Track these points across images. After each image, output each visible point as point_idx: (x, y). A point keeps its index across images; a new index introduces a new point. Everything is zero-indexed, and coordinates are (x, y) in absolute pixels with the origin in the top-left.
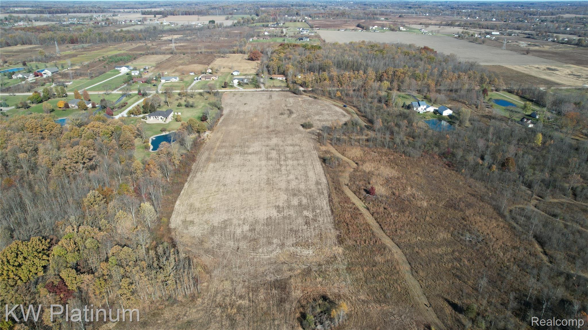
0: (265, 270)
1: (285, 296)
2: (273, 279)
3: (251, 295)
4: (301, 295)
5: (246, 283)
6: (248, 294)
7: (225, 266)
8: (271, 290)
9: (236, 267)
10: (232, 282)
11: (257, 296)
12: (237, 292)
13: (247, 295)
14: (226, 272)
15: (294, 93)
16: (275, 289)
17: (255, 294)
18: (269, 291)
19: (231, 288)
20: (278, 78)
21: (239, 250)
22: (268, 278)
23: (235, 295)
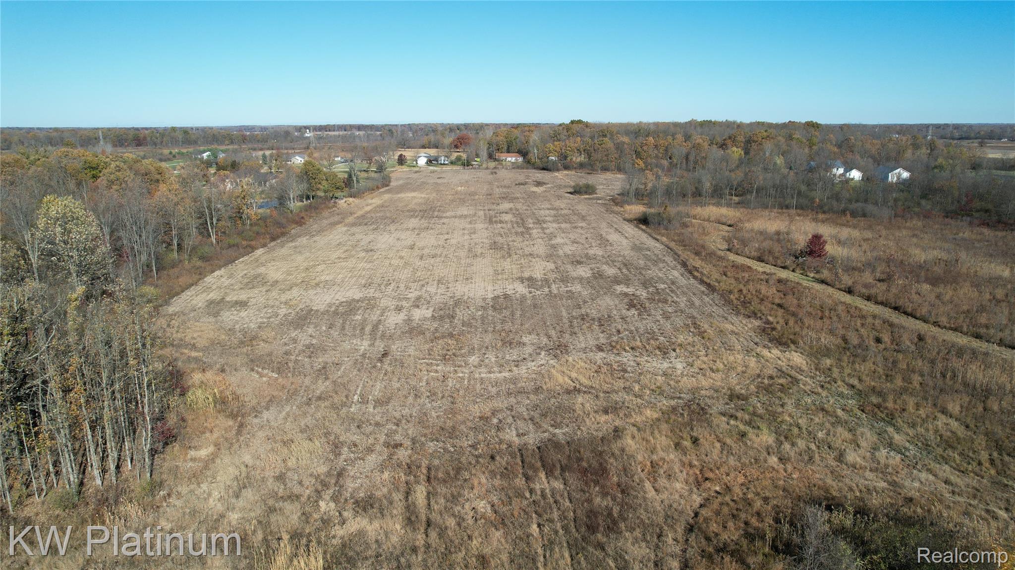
0: (494, 412)
1: (607, 502)
2: (532, 439)
3: (420, 494)
4: (697, 500)
5: (403, 454)
6: (407, 494)
7: (319, 398)
8: (528, 478)
9: (364, 401)
10: (336, 447)
11: (454, 499)
12: (350, 485)
13: (397, 497)
14: (319, 415)
15: (544, 169)
16: (550, 473)
17: (442, 490)
18: (520, 482)
19: (323, 469)
20: (509, 159)
21: (387, 360)
22: (511, 435)
23: (335, 499)
